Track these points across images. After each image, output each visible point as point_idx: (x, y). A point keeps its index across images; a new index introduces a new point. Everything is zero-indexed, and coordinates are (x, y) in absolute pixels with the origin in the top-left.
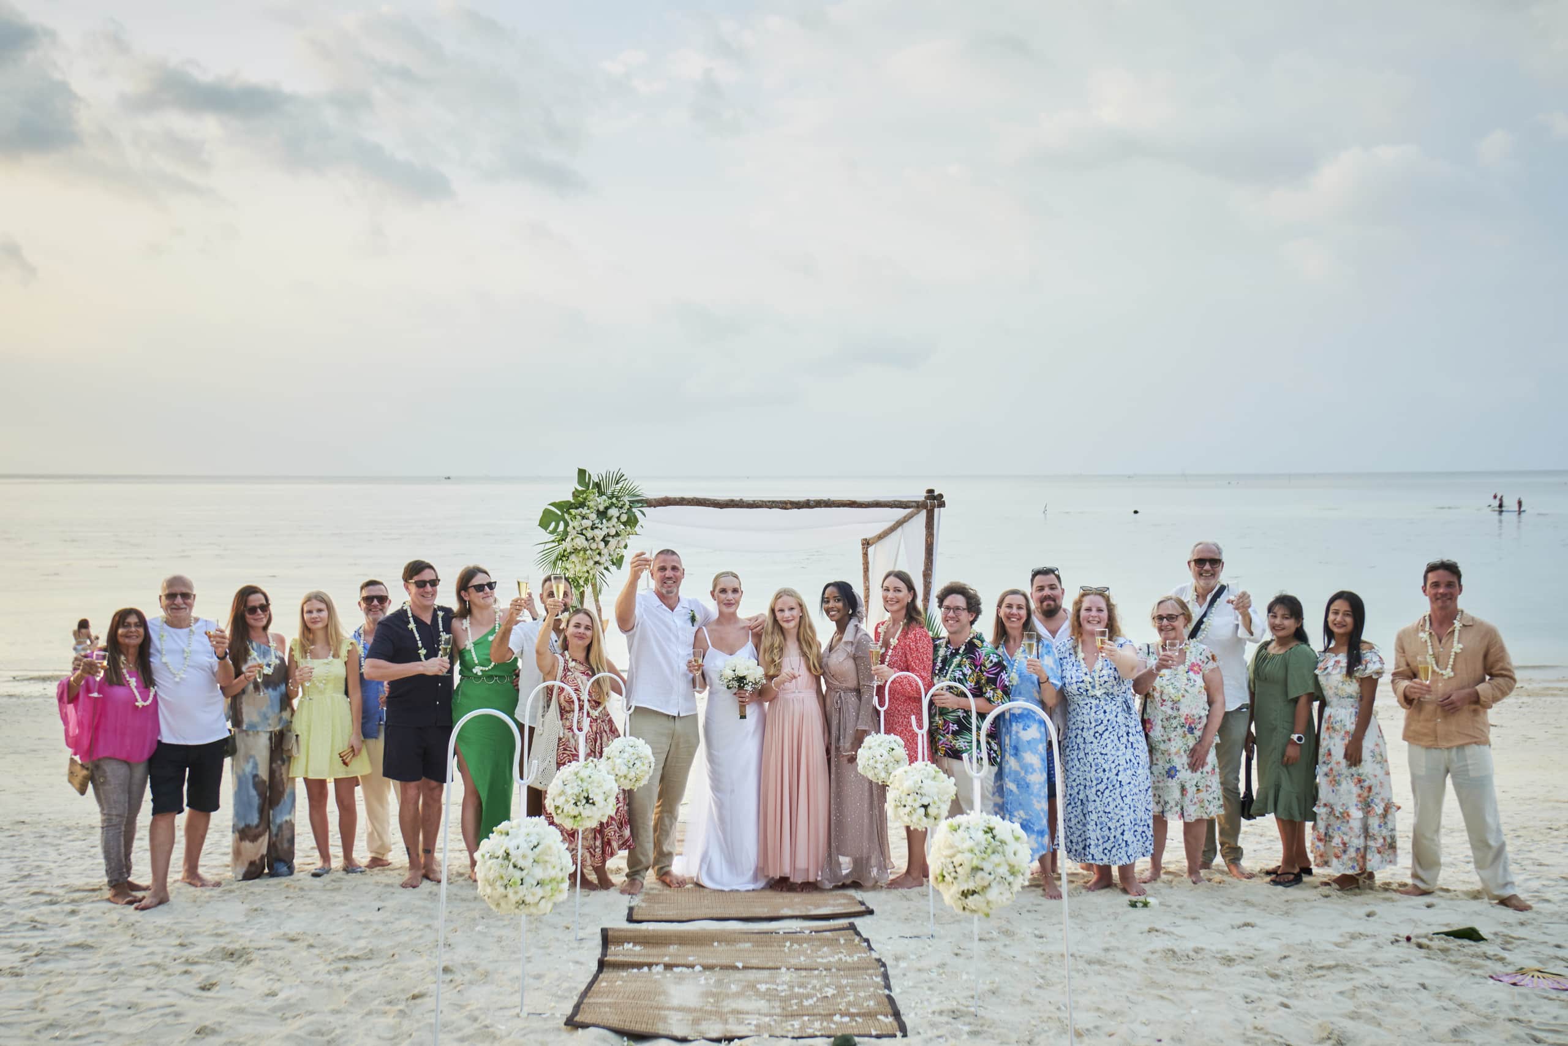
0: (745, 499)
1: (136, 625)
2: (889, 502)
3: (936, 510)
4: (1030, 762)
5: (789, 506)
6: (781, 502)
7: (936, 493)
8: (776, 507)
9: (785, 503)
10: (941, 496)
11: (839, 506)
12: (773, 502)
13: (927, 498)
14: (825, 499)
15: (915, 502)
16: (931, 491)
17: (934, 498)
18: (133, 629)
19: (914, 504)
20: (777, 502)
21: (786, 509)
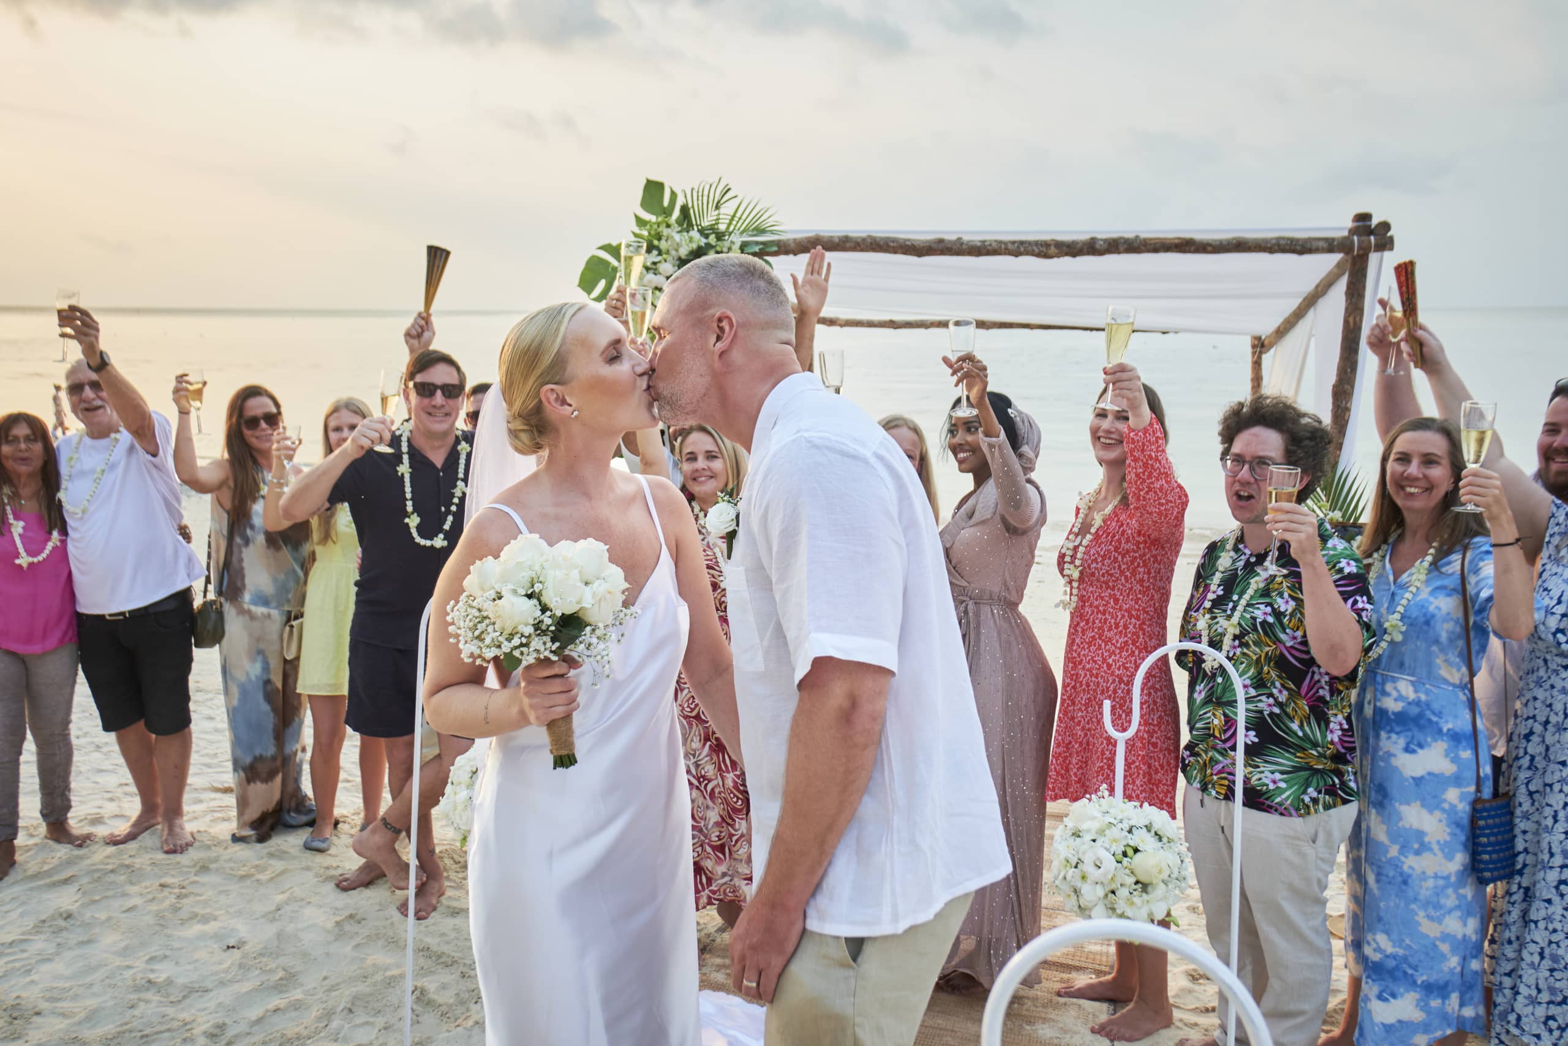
0: (966, 238)
1: (27, 439)
2: (1266, 241)
3: (1373, 258)
4: (1416, 825)
5: (1053, 250)
6: (1037, 243)
7: (1375, 222)
8: (1027, 253)
9: (1046, 244)
10: (1385, 226)
11: (1156, 250)
12: (1022, 243)
13: (1352, 232)
14: (1131, 236)
15: (1326, 240)
16: (1363, 218)
17: (1370, 232)
18: (23, 446)
19: (1321, 244)
20: (1030, 243)
21: (1047, 256)
